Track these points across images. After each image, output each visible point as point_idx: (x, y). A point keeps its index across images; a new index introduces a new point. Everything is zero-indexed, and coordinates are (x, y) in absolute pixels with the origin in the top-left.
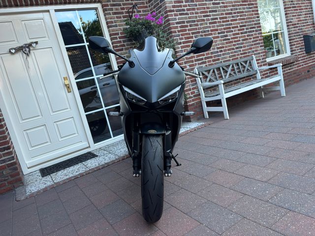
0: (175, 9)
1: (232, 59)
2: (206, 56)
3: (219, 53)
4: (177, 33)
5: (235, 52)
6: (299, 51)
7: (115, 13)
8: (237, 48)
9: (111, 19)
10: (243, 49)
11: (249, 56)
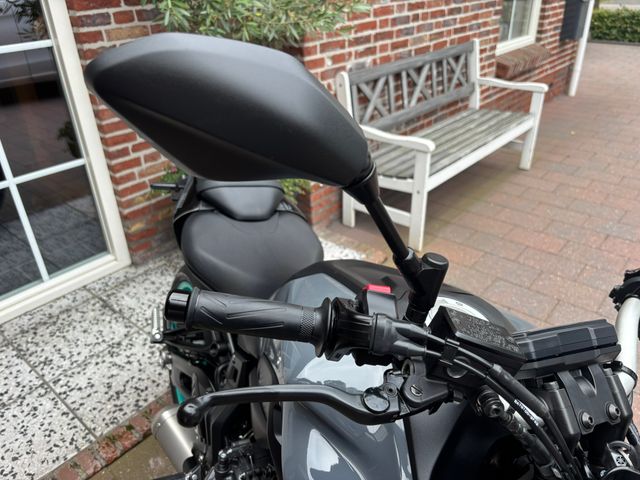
1: (435, 45)
2: (378, 30)
3: (411, 24)
5: (446, 24)
6: (552, 33)
8: (451, 12)
10: (462, 15)
11: (467, 38)
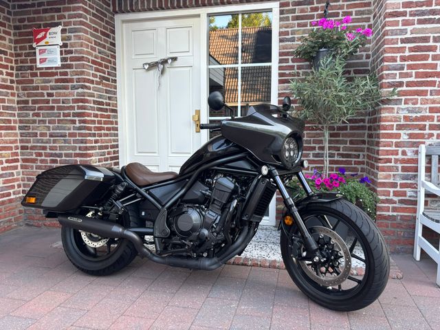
0: (408, 10)
4: (399, 62)
7: (297, 18)
9: (286, 28)
